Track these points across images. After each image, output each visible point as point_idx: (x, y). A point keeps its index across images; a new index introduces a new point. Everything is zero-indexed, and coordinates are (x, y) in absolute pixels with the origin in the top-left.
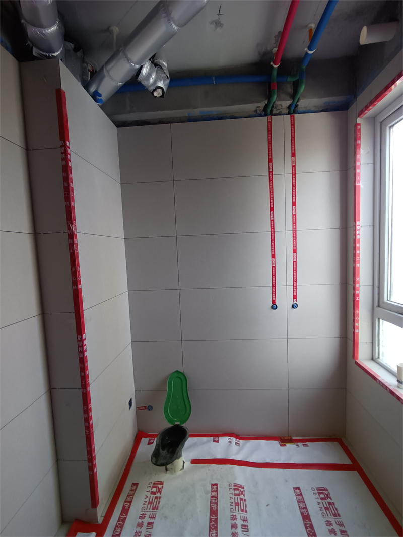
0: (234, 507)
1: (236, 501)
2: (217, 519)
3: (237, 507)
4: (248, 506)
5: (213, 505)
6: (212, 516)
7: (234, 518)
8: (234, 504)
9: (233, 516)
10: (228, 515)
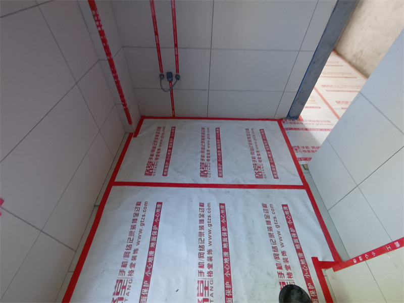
0: (210, 285)
1: (207, 291)
2: (224, 273)
3: (207, 286)
4: (196, 288)
5: (229, 287)
6: (228, 275)
7: (210, 274)
8: (210, 288)
9: (210, 276)
10: (214, 277)
